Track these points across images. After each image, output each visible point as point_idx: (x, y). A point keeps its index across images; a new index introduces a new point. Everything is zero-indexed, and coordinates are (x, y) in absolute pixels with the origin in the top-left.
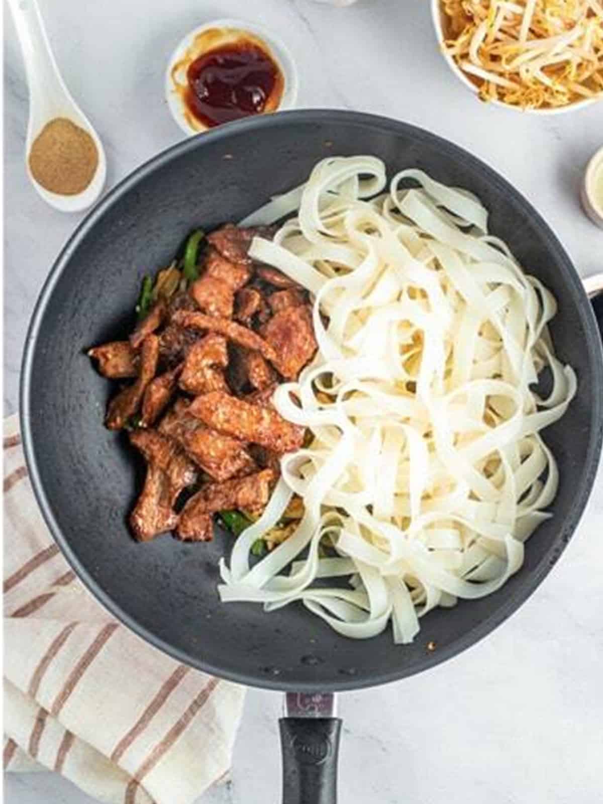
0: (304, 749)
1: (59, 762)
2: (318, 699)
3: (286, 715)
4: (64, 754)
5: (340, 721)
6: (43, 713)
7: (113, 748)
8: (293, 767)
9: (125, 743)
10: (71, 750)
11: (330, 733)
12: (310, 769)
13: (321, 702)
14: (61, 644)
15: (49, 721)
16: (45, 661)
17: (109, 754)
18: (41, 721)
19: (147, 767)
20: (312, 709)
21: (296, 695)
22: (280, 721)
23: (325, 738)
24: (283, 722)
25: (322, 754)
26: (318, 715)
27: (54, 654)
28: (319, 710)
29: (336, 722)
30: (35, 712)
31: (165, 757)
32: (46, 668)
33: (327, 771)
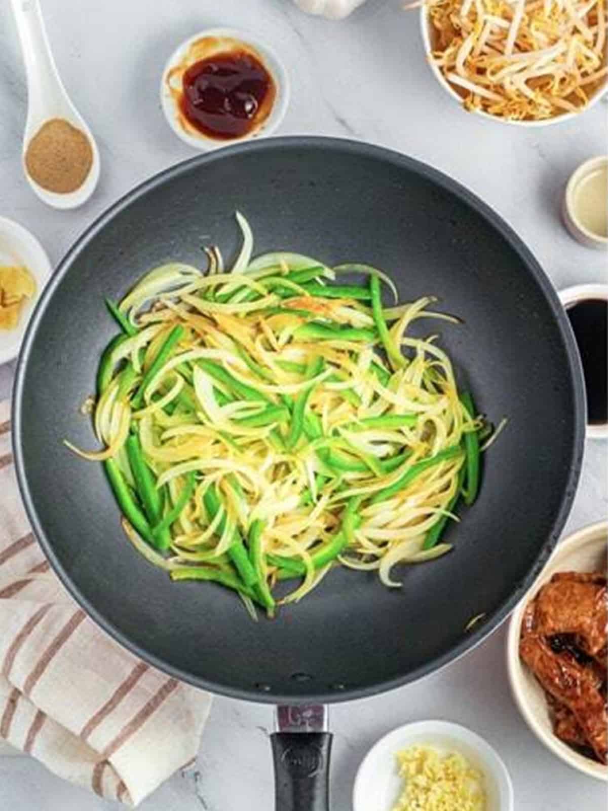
0: (295, 762)
1: (29, 743)
2: (309, 714)
3: (278, 730)
4: (34, 735)
5: (331, 736)
6: (16, 693)
7: (82, 726)
8: (286, 779)
9: (95, 721)
10: (42, 730)
11: (321, 746)
12: (302, 781)
13: (312, 717)
14: (36, 623)
15: (20, 701)
16: (20, 639)
17: (78, 732)
18: (13, 702)
19: (115, 745)
20: (303, 723)
21: (286, 708)
22: (272, 736)
23: (317, 752)
24: (275, 738)
25: (313, 767)
26: (309, 729)
27: (29, 633)
28: (310, 725)
29: (327, 737)
30: (8, 693)
31: (133, 737)
32: (20, 645)
33: (319, 784)
